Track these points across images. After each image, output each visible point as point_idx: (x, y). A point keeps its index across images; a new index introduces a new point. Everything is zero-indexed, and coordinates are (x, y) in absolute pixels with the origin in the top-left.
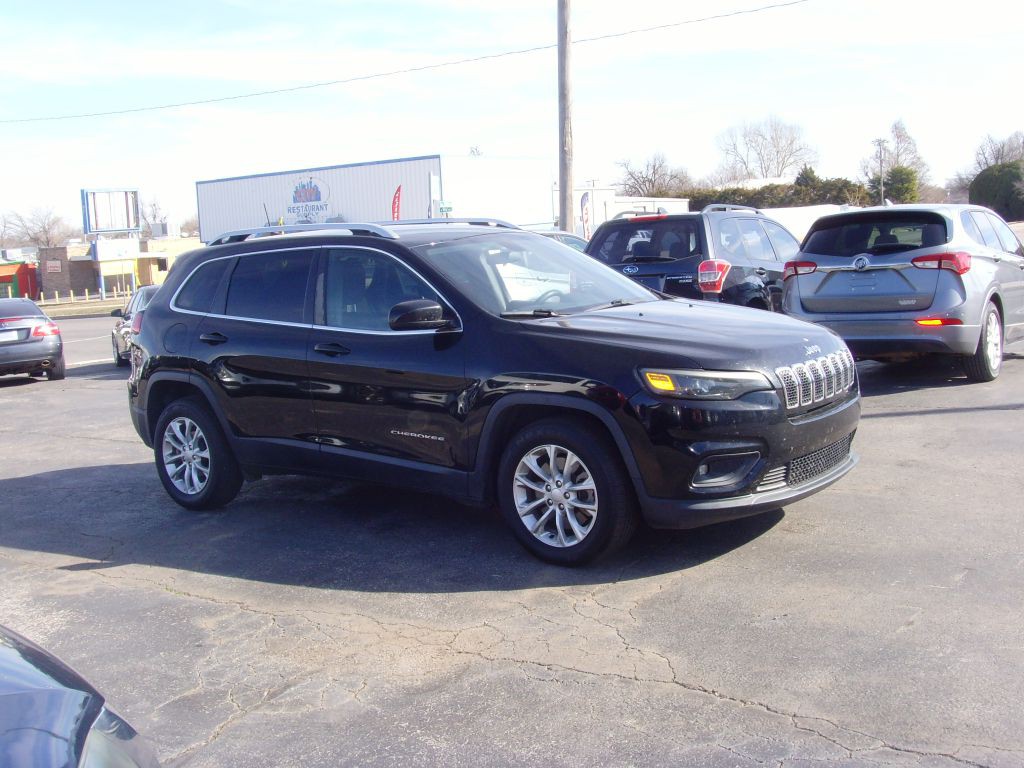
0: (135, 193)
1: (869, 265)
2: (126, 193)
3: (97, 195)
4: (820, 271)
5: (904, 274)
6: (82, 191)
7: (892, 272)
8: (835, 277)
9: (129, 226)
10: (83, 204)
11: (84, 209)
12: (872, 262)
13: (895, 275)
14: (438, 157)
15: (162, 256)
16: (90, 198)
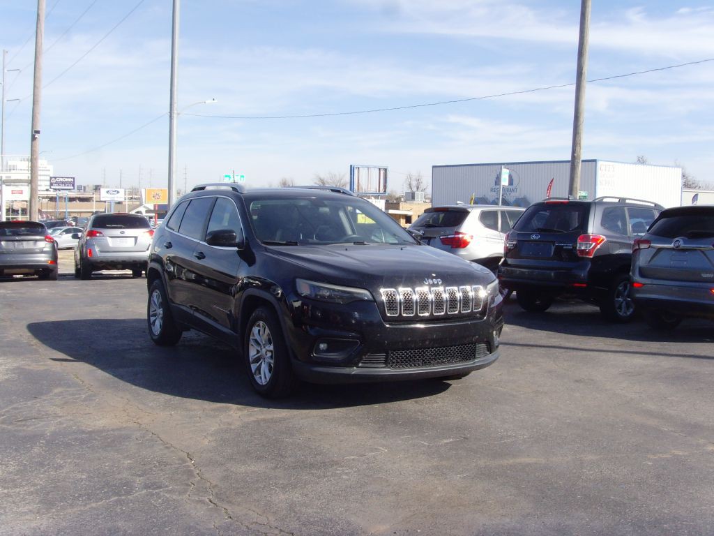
0: (385, 170)
1: (682, 245)
2: (380, 169)
3: (360, 169)
4: (654, 248)
5: (707, 254)
6: (351, 166)
7: (699, 251)
8: (662, 253)
9: (379, 191)
10: (351, 174)
11: (351, 177)
12: (685, 243)
13: (701, 253)
14: (595, 161)
15: (409, 213)
16: (356, 171)
